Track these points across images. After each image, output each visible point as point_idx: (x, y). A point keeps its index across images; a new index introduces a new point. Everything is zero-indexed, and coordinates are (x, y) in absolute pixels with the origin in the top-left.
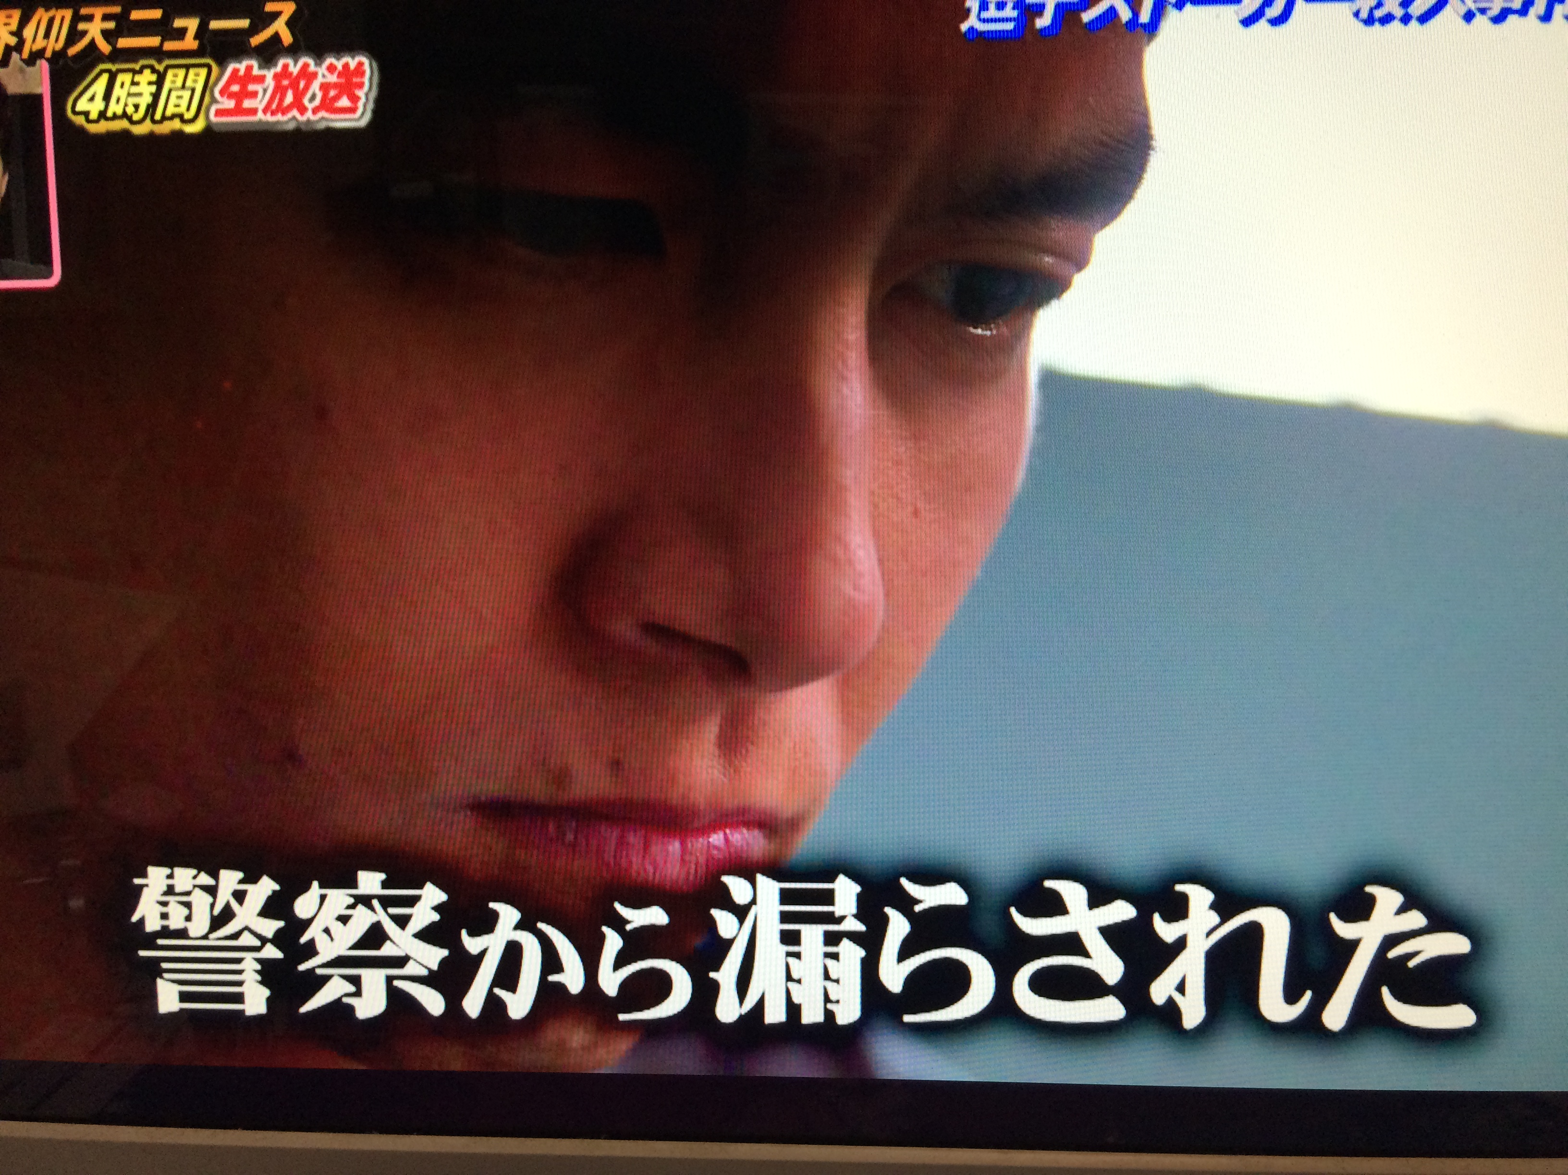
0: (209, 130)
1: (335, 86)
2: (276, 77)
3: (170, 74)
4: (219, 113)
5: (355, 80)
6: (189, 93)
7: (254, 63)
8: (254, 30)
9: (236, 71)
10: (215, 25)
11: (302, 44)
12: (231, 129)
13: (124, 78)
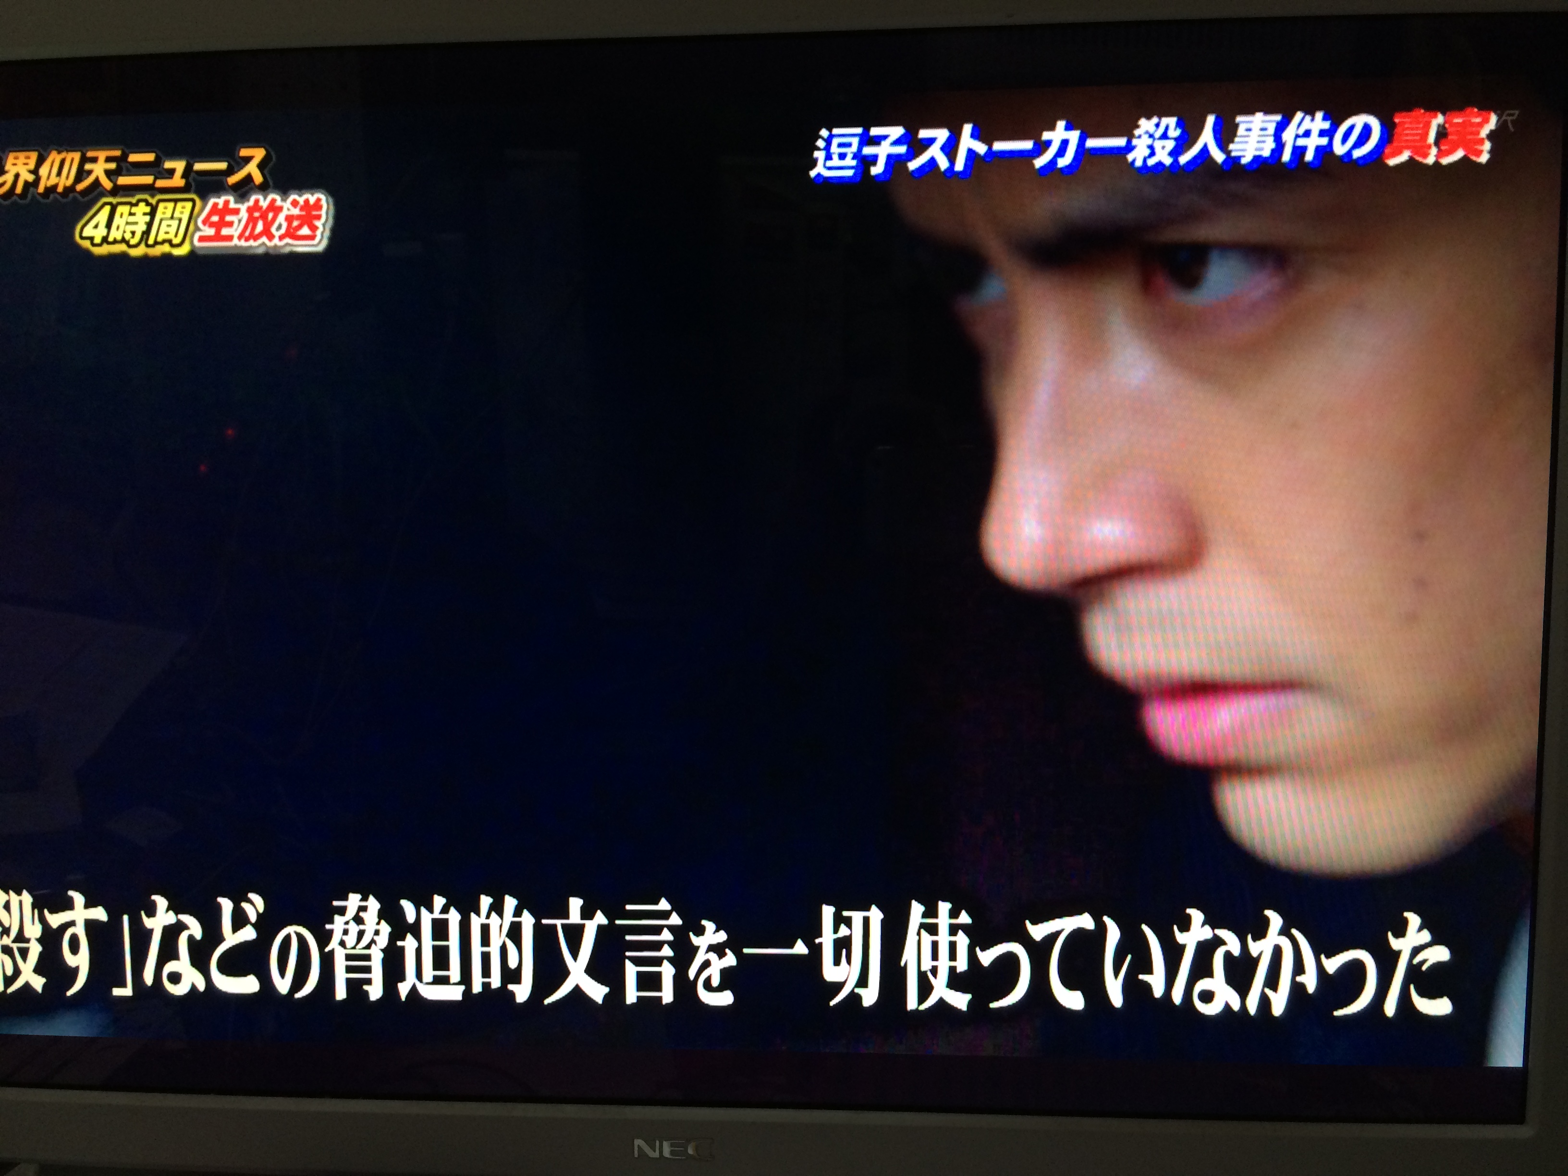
0: (193, 253)
1: (298, 217)
2: (250, 210)
3: (161, 205)
4: (202, 239)
5: (314, 213)
6: (177, 222)
7: (231, 199)
8: (230, 171)
9: (215, 205)
10: (198, 166)
11: (271, 183)
12: (212, 252)
13: (122, 209)
